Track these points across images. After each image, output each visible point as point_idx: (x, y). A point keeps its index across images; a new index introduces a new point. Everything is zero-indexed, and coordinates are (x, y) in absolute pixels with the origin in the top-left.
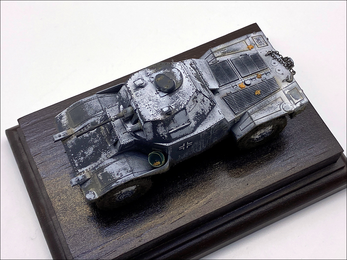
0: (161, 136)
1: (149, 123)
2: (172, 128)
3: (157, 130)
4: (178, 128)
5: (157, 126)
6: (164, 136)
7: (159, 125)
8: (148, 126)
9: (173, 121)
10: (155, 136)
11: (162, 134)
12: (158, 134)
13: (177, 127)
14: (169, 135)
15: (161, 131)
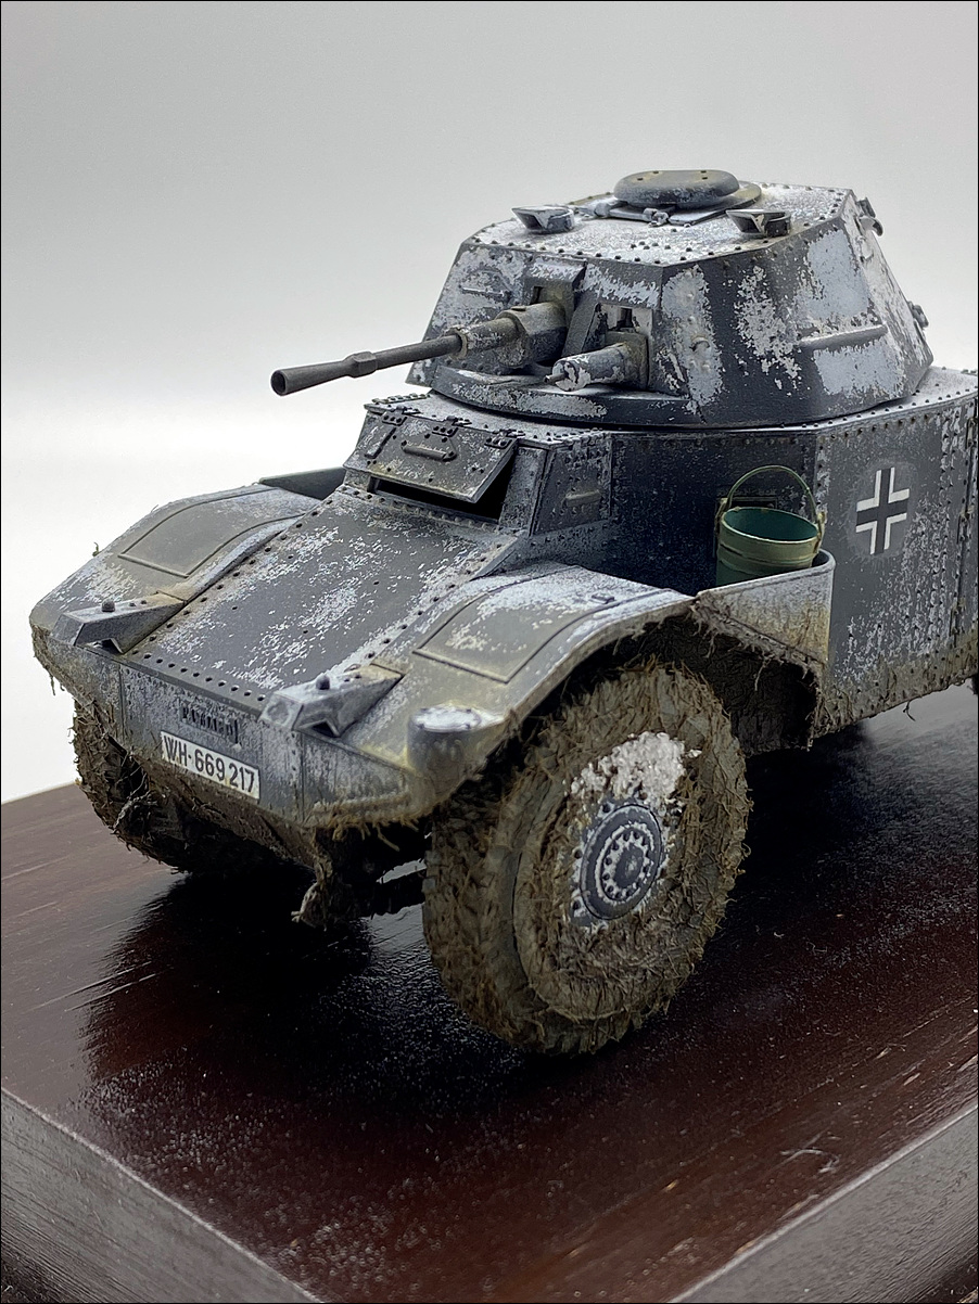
0: (765, 366)
1: (689, 273)
2: (812, 320)
3: (741, 325)
4: (835, 333)
5: (733, 296)
6: (779, 371)
7: (744, 285)
8: (688, 295)
9: (807, 277)
10: (731, 372)
11: (770, 355)
12: (748, 353)
13: (829, 324)
14: (803, 356)
15: (760, 329)
